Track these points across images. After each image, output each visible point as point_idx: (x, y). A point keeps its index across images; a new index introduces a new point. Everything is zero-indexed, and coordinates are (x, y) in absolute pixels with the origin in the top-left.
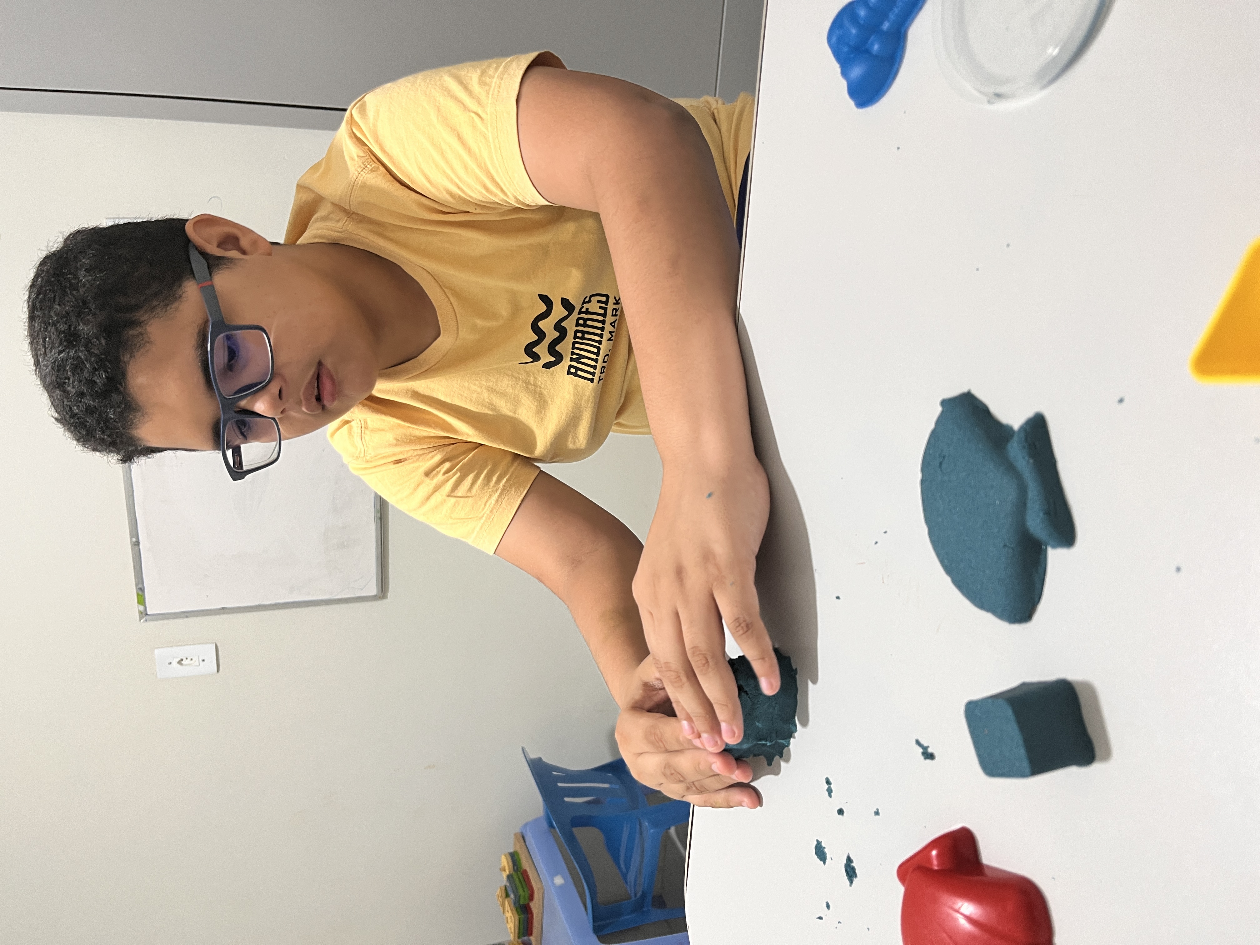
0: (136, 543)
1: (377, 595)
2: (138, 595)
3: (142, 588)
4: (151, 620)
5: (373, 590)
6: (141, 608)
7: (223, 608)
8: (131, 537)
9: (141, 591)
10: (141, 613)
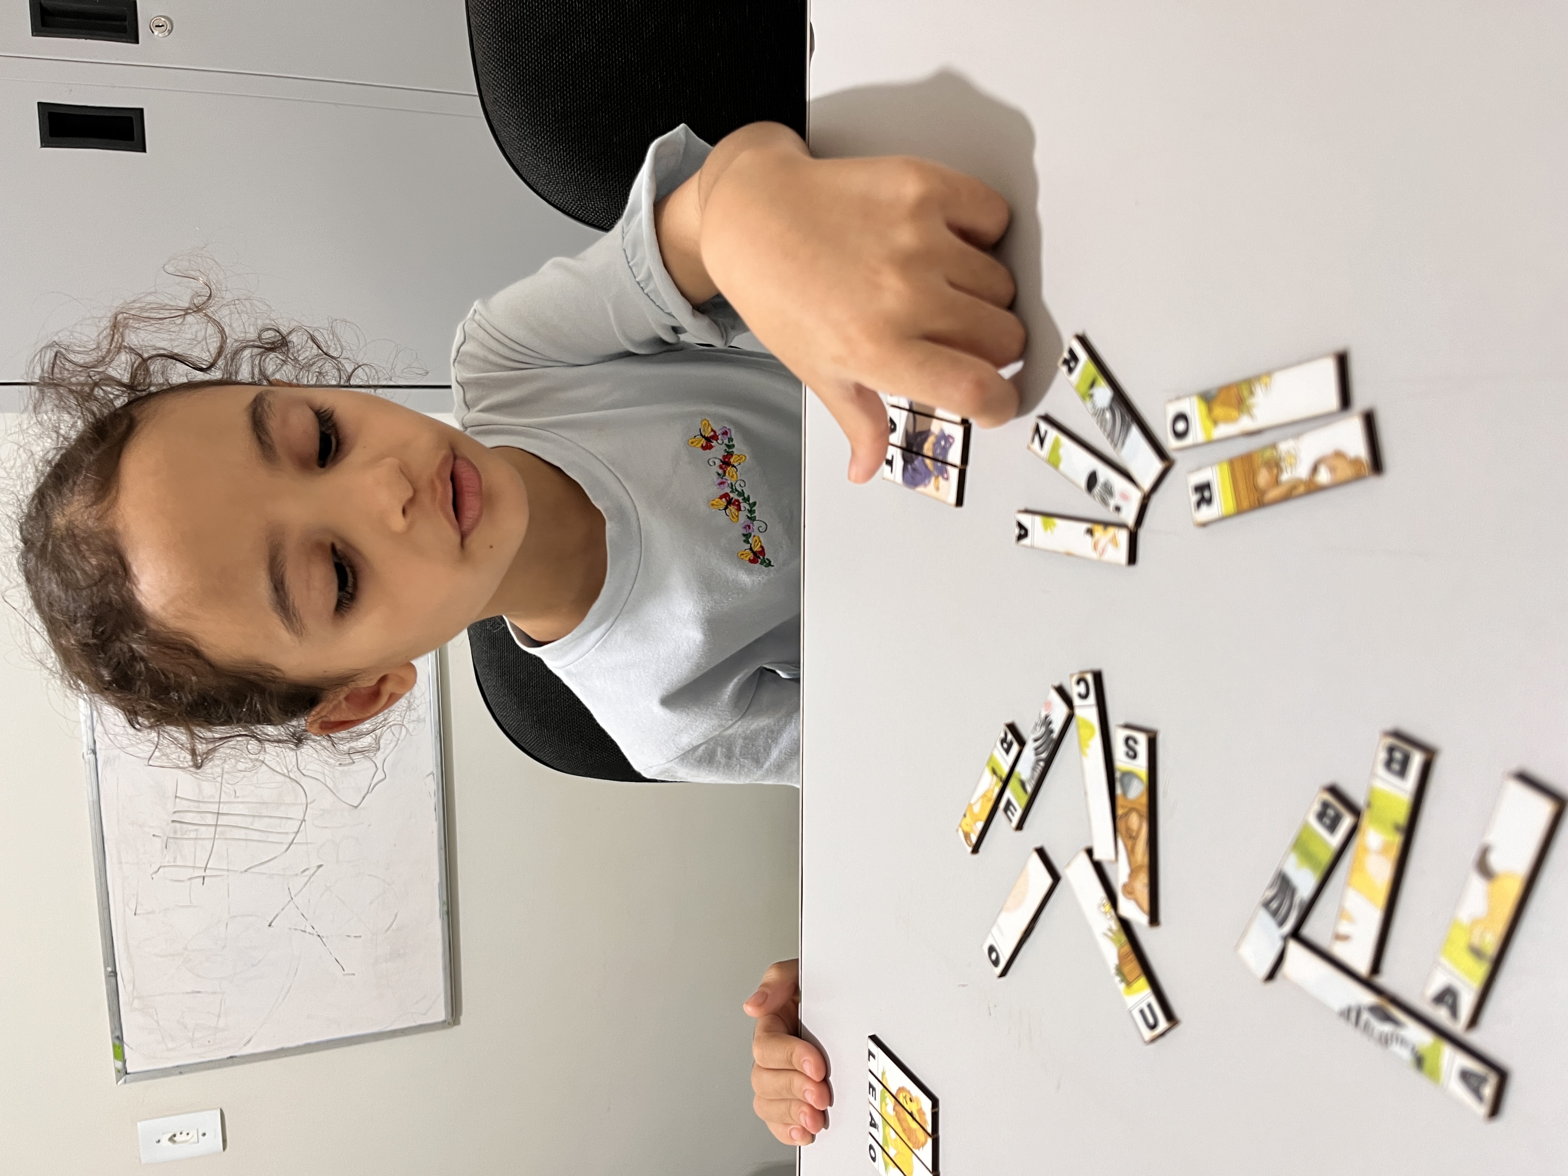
0: (112, 974)
1: (445, 1021)
2: (114, 1046)
3: (120, 1037)
4: (132, 1081)
5: (440, 1013)
6: (119, 1064)
7: (231, 1057)
8: (106, 965)
9: (119, 1040)
10: (119, 1071)
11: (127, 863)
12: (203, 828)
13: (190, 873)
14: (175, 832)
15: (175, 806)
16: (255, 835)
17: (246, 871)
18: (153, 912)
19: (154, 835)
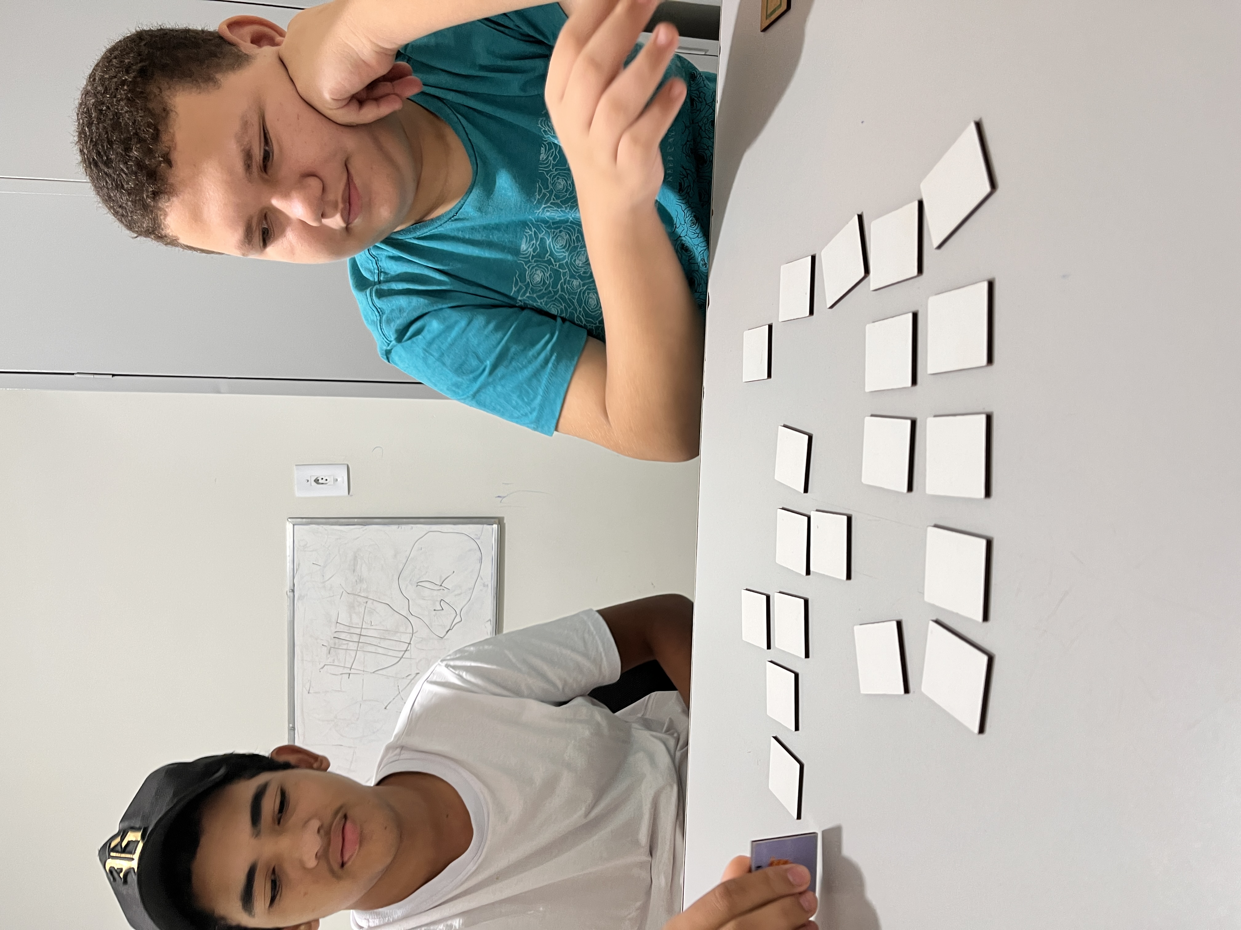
0: (292, 729)
11: (306, 661)
12: (351, 643)
13: (341, 670)
14: (335, 644)
15: (336, 627)
16: (380, 651)
17: (374, 672)
18: (318, 693)
19: (323, 645)
